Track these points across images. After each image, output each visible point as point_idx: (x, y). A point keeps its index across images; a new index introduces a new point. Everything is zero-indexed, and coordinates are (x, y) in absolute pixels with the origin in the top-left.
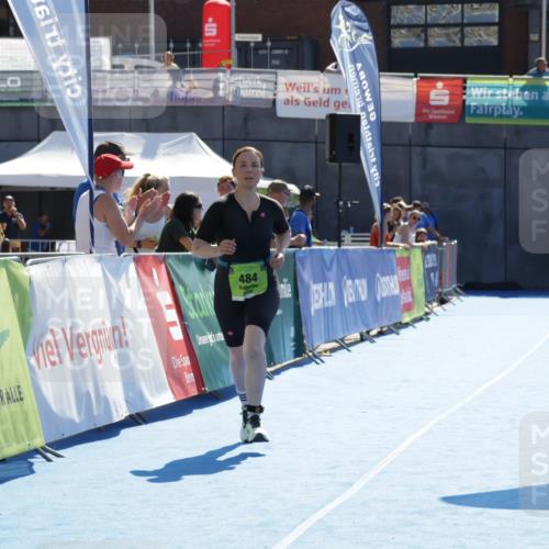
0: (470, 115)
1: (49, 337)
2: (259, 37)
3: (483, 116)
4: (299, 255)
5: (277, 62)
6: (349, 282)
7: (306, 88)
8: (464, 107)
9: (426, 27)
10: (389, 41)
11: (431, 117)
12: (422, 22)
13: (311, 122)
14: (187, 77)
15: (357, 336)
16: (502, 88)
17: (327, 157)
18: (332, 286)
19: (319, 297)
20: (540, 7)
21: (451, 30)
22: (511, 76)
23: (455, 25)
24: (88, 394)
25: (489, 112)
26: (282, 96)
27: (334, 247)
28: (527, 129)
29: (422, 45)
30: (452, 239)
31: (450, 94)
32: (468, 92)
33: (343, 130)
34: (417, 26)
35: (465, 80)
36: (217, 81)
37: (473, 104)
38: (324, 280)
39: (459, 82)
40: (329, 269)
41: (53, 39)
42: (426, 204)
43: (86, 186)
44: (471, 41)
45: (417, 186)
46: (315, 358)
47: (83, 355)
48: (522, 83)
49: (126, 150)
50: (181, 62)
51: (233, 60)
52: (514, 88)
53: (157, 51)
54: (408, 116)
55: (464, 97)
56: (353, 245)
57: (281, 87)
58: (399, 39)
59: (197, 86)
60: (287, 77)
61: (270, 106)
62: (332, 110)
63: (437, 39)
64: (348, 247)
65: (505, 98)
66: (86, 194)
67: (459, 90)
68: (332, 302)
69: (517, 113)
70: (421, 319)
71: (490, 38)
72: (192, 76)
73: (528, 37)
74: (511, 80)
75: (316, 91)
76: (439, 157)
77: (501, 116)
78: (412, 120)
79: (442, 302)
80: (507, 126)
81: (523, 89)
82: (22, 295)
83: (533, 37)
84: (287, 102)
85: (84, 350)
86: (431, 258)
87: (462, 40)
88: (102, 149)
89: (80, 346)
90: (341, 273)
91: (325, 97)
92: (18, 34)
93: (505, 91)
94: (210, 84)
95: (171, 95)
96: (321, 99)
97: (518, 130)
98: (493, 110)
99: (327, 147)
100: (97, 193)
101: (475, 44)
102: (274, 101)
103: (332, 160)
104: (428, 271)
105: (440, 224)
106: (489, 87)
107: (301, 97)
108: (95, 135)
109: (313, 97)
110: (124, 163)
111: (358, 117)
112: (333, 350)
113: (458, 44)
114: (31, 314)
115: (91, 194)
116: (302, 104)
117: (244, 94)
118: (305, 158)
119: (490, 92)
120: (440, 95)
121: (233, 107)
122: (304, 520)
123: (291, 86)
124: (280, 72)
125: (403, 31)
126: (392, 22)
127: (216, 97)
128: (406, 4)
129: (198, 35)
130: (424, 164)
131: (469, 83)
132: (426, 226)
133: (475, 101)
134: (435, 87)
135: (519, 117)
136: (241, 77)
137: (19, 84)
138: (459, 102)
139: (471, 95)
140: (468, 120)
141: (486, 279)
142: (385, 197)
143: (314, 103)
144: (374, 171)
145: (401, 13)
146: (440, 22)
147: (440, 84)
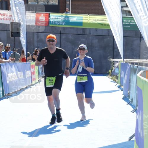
0: (51, 24)
3: (54, 24)
7: (4, 15)
8: (48, 22)
10: (28, 2)
11: (40, 24)
16: (60, 16)
22: (62, 13)
25: (56, 23)
28: (67, 28)
29: (37, 4)
31: (45, 18)
32: (50, 17)
35: (49, 14)
37: (51, 21)
39: (48, 14)
45: (36, 44)
52: (63, 16)
55: (49, 19)
58: (30, 2)
62: (11, 21)
63: (41, 2)
65: (61, 19)
67: (48, 17)
69: (64, 24)
70: (37, 83)
71: (55, 2)
73: (66, 3)
74: (62, 14)
76: (42, 35)
77: (59, 24)
80: (61, 27)
83: (68, 3)
87: (48, 3)
91: (9, 18)
93: (60, 17)
96: (8, 18)
97: (64, 29)
98: (57, 23)
101: (51, 4)
107: (2, 17)
109: (6, 17)
116: (3, 19)
119: (56, 17)
130: (38, 37)
131: (50, 15)
133: (52, 20)
135: (64, 25)
138: (48, 20)
139: (51, 18)
140: (50, 25)
143: (6, 19)
144: (23, 39)
147: (42, 15)
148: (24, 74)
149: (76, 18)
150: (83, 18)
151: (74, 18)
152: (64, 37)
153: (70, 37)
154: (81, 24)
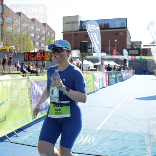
2: (118, 53)
8: (135, 59)
9: (132, 52)
11: (133, 60)
20: (142, 51)
25: (137, 59)
33: (125, 61)
51: (116, 55)
54: (130, 59)
56: (126, 71)
58: (130, 53)
63: (133, 53)
70: (132, 77)
71: (137, 53)
75: (123, 57)
76: (133, 63)
79: (133, 75)
82: (94, 76)
97: (140, 61)
104: (132, 73)
105: (134, 69)
118: (122, 63)
120: (133, 58)
123: (121, 57)
131: (136, 57)
134: (133, 57)
144: (127, 64)
145: (130, 51)
146: (133, 52)
148: (128, 74)
151: (143, 57)
153: (142, 63)
154: (145, 59)
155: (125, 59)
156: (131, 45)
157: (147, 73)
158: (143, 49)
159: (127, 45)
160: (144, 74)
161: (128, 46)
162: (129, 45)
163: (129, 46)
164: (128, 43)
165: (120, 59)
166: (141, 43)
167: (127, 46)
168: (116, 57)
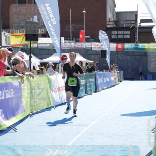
1: (54, 88)
2: (89, 37)
3: (127, 50)
4: (96, 74)
5: (92, 41)
6: (105, 78)
7: (97, 45)
10: (111, 37)
11: (118, 50)
12: (117, 34)
13: (98, 51)
14: (77, 44)
15: (106, 87)
16: (130, 45)
17: (101, 57)
18: (102, 79)
19: (100, 81)
20: (137, 31)
21: (122, 35)
22: (132, 43)
23: (122, 34)
24: (61, 97)
25: (128, 49)
26: (93, 47)
27: (102, 72)
28: (135, 52)
29: (117, 38)
30: (122, 71)
31: (122, 46)
33: (104, 52)
34: (116, 35)
35: (124, 44)
36: (82, 44)
38: (101, 78)
40: (101, 76)
41: (55, 38)
42: (117, 65)
43: (60, 62)
44: (125, 37)
45: (116, 62)
46: (99, 91)
47: (60, 91)
48: (134, 44)
49: (67, 56)
50: (76, 41)
51: (85, 41)
53: (72, 39)
54: (114, 50)
55: (124, 47)
57: (93, 45)
59: (79, 45)
60: (94, 43)
61: (91, 48)
62: (102, 49)
63: (119, 37)
64: (105, 72)
65: (131, 47)
66: (60, 63)
68: (102, 82)
70: (117, 84)
71: (128, 37)
72: (78, 44)
75: (99, 46)
76: (120, 57)
77: (130, 50)
78: (115, 50)
79: (121, 81)
81: (134, 45)
83: (136, 36)
84: (94, 48)
85: (60, 90)
86: (119, 74)
88: (63, 56)
89: (60, 89)
90: (103, 76)
91: (100, 47)
92: (49, 37)
94: (81, 45)
95: (74, 47)
97: (133, 52)
99: (101, 55)
100: (62, 63)
102: (92, 48)
103: (102, 57)
104: (118, 76)
106: (128, 45)
107: (96, 47)
108: (62, 54)
110: (66, 58)
111: (106, 50)
112: (102, 90)
113: (123, 38)
114: (51, 84)
115: (61, 64)
117: (87, 46)
118: (97, 57)
120: (120, 46)
121: (85, 49)
122: (97, 118)
123: (95, 45)
124: (93, 43)
125: (114, 36)
126: (112, 34)
127: (82, 47)
128: (114, 31)
129: (79, 37)
130: (117, 58)
132: (118, 69)
133: (126, 47)
134: (119, 45)
135: (134, 50)
136: (86, 44)
137: (49, 45)
140: (125, 51)
141: (128, 78)
142: (111, 64)
143: (99, 48)
144: (108, 59)
145: (113, 33)
146: (120, 34)
147: (120, 45)
149: (140, 46)
150: (145, 46)
152: (133, 57)
153: (137, 57)
155: (104, 49)
156: (115, 19)
157: (148, 78)
158: (141, 28)
159: (107, 20)
160: (142, 80)
161: (110, 21)
162: (112, 20)
163: (111, 23)
164: (110, 16)
165: (93, 49)
166: (135, 14)
167: (108, 23)
168: (86, 45)
